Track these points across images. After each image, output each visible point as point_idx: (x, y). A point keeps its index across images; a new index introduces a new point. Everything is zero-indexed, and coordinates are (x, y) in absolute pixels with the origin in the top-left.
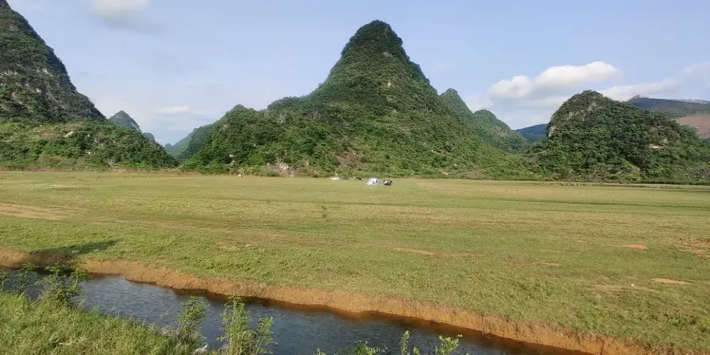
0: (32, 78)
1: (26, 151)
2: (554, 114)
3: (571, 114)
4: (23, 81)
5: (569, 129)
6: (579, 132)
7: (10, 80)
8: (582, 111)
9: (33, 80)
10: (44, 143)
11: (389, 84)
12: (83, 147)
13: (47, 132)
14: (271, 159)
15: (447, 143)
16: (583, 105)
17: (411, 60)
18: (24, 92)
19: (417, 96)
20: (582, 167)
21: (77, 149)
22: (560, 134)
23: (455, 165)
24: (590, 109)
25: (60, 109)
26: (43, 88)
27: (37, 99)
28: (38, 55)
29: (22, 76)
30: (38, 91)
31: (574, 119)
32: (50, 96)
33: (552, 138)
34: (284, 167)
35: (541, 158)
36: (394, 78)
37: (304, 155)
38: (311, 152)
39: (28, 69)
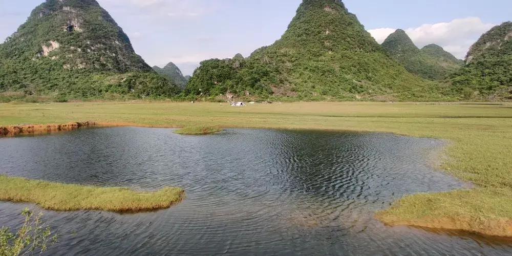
0: (110, 47)
1: (101, 91)
2: (473, 46)
3: (488, 44)
4: (106, 49)
5: (484, 57)
6: (494, 60)
7: (100, 49)
8: (499, 41)
9: (111, 48)
10: (111, 86)
11: (327, 32)
12: (130, 88)
13: (113, 79)
14: (224, 91)
15: (370, 75)
16: (500, 35)
17: (349, 11)
18: (106, 56)
19: (349, 39)
20: (486, 89)
21: (126, 89)
22: (476, 62)
23: (370, 91)
24: (506, 39)
25: (126, 65)
26: (116, 53)
27: (113, 60)
28: (112, 33)
29: (104, 47)
30: (114, 55)
31: (491, 48)
32: (120, 57)
33: (468, 66)
34: (229, 96)
35: (454, 83)
36: (331, 27)
37: (249, 88)
38: (252, 86)
39: (108, 42)
